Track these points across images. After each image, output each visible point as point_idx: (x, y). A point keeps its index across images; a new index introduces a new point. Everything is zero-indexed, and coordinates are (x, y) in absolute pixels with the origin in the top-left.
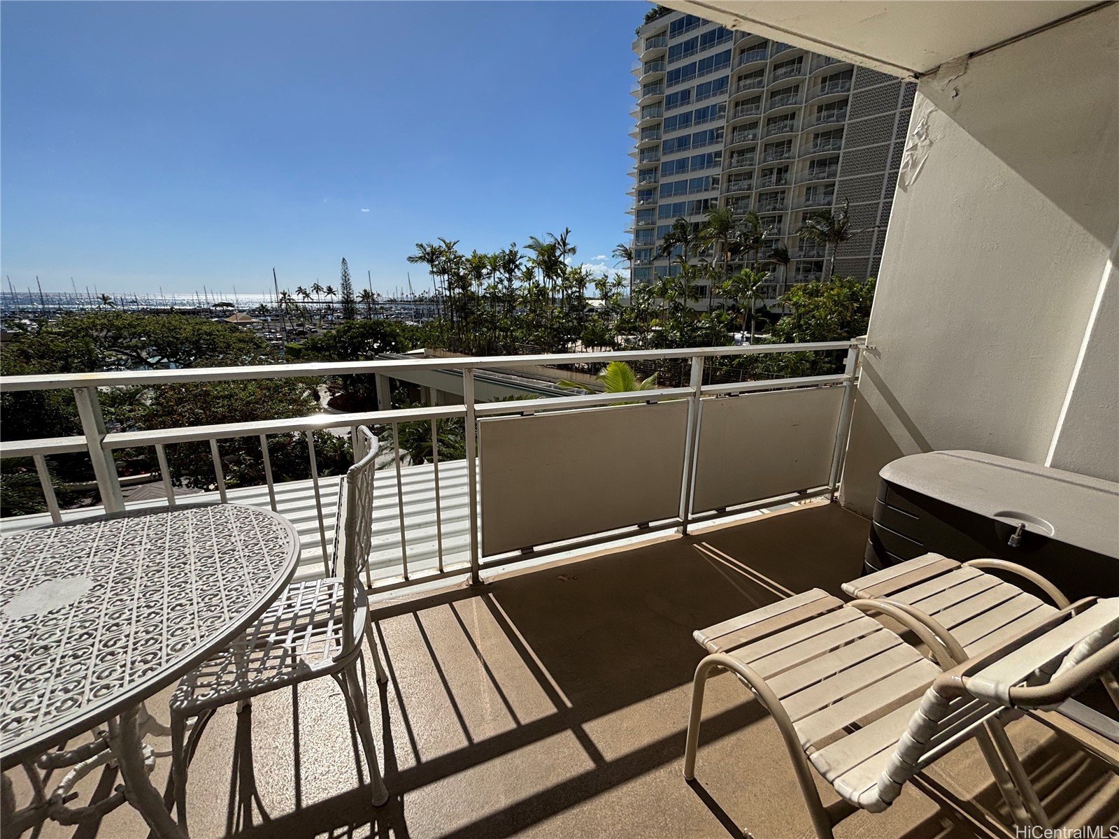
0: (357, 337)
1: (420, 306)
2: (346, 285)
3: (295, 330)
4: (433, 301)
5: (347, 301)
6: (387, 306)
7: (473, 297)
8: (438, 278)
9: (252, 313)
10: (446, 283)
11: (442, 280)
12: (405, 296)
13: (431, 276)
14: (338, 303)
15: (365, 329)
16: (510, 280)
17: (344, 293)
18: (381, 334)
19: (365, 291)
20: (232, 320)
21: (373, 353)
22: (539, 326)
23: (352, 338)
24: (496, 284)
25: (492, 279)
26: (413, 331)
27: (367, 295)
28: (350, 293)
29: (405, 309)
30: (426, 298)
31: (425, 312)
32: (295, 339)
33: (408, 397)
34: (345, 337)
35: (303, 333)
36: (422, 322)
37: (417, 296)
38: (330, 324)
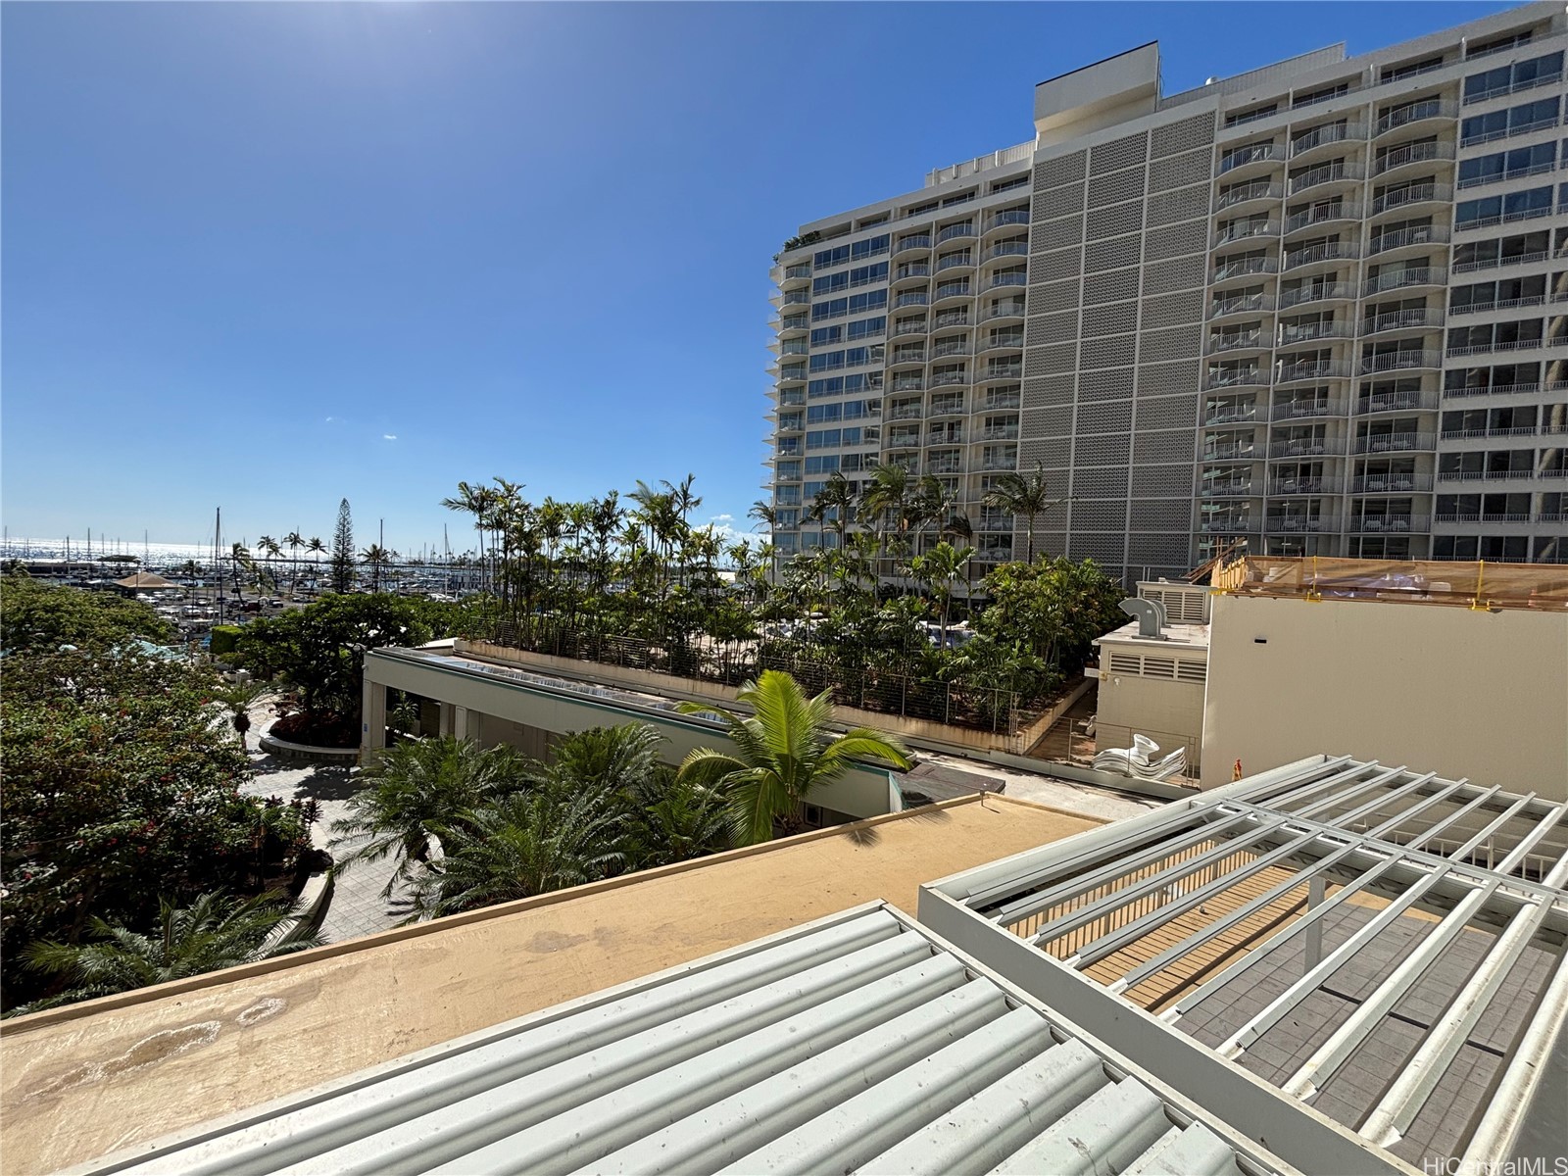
0: (340, 620)
2: (343, 538)
3: (243, 602)
4: (479, 565)
5: (342, 566)
6: (408, 570)
7: (544, 564)
8: (488, 534)
9: (171, 573)
10: (501, 543)
11: (495, 537)
12: (437, 556)
13: (478, 531)
15: (356, 606)
16: (602, 541)
17: (337, 549)
18: (384, 616)
19: (374, 547)
20: (129, 583)
21: (364, 647)
22: (642, 608)
23: (331, 621)
24: (580, 546)
25: (575, 540)
26: (440, 610)
27: (376, 555)
28: (348, 550)
29: (434, 575)
30: (470, 561)
31: (467, 580)
32: (239, 616)
33: (418, 718)
34: (319, 619)
35: (257, 607)
36: (460, 595)
37: (457, 557)
38: (309, 594)
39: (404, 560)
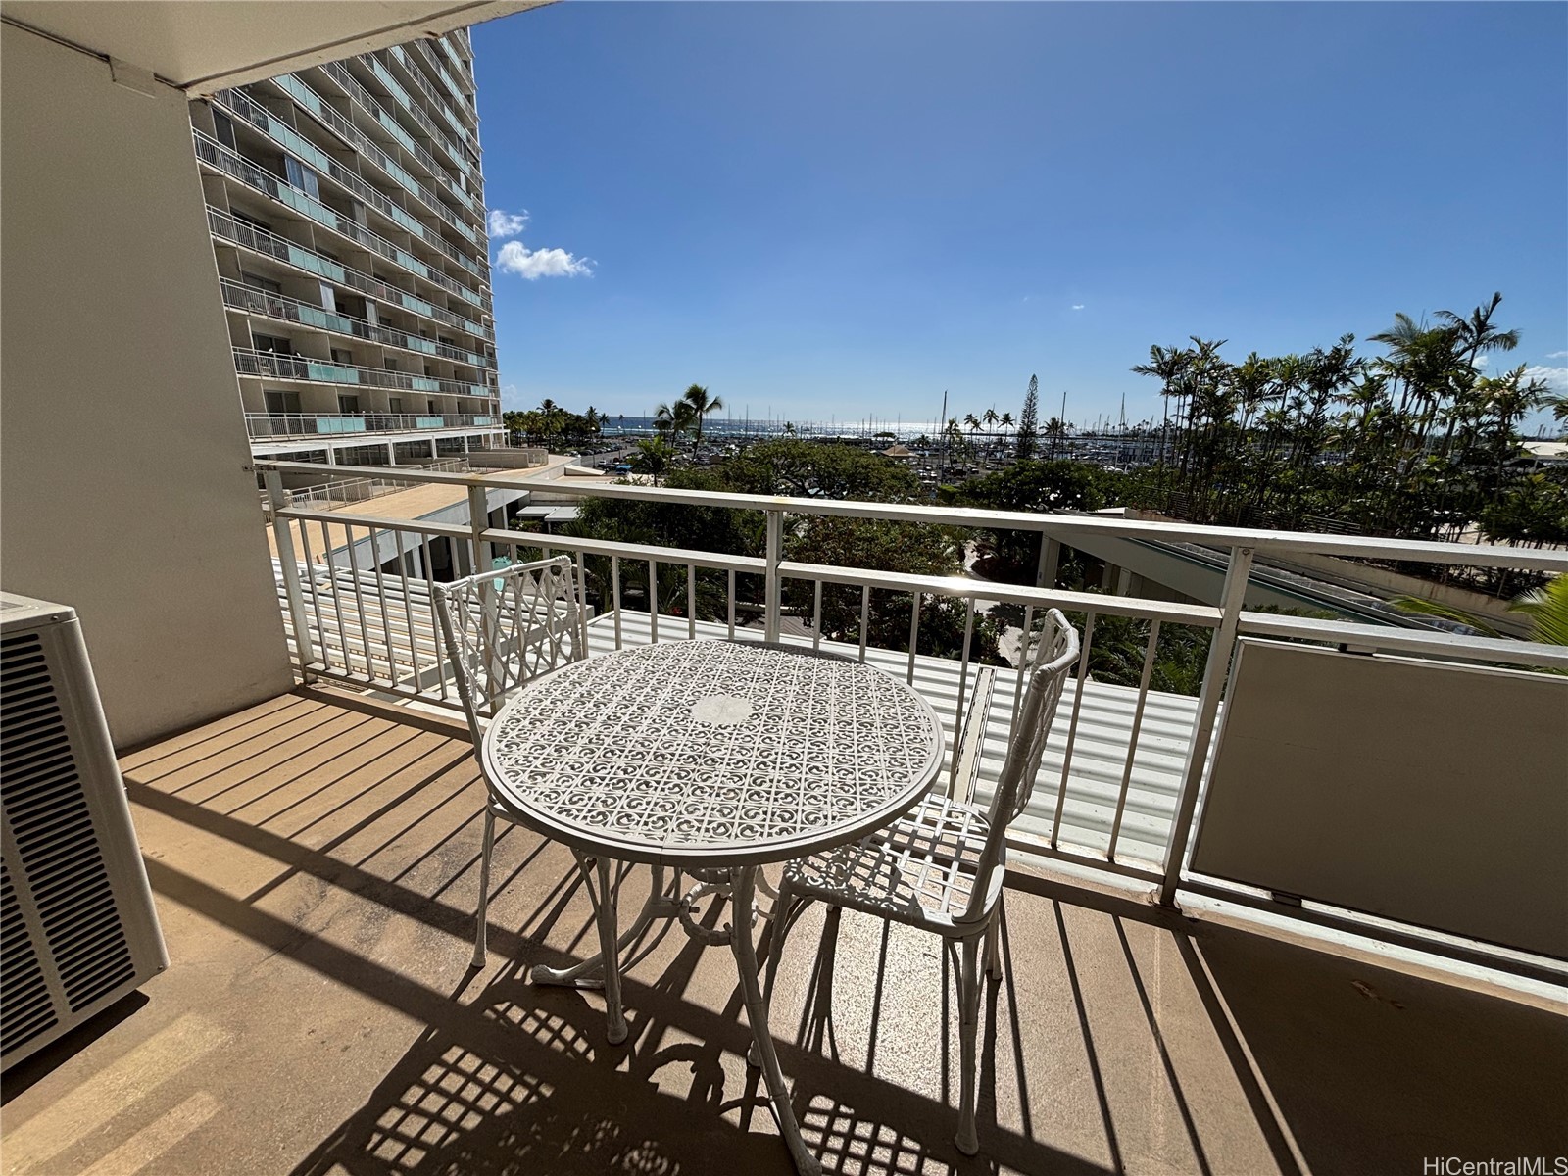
0: (1029, 483)
1: (1131, 444)
2: (1029, 413)
3: (953, 469)
4: (1154, 436)
5: (1026, 435)
6: (1080, 442)
7: (1239, 435)
8: (1173, 400)
9: (910, 445)
10: (1187, 410)
11: (1181, 403)
12: (1110, 428)
13: (1164, 398)
14: (1012, 436)
15: (1043, 472)
16: (1320, 403)
17: (1023, 422)
18: (1065, 481)
19: (1054, 420)
20: (889, 453)
21: (1046, 507)
22: (1370, 485)
23: (1023, 483)
24: (1285, 409)
25: (1280, 402)
26: (1111, 480)
27: (1055, 426)
28: (1032, 423)
29: (1106, 447)
30: (1144, 432)
31: (1138, 452)
32: (950, 479)
33: (1083, 576)
34: (1014, 482)
35: (961, 473)
36: (1129, 468)
37: (1130, 428)
38: (997, 463)
39: (1079, 433)
